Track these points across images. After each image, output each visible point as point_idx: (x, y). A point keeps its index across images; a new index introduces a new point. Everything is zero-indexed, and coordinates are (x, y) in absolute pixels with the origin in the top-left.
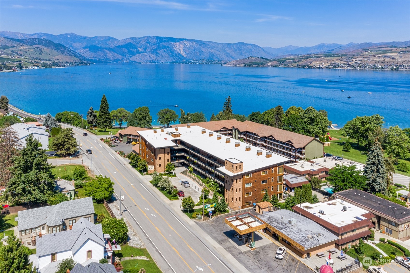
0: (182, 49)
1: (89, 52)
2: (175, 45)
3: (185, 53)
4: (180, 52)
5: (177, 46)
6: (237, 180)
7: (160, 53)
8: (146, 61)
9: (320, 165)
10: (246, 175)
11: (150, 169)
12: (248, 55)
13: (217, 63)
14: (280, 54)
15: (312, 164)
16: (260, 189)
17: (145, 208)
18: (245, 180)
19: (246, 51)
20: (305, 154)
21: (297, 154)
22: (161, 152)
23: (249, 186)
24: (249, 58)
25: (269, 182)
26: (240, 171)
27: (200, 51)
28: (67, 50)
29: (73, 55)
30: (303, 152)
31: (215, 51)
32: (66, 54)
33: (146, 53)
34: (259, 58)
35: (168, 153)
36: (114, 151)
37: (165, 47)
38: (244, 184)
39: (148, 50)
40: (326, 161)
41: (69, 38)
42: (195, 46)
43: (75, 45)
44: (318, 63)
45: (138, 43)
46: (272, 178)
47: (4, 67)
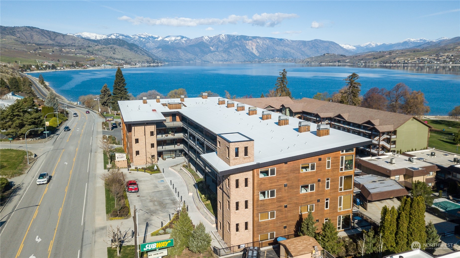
0: (255, 47)
1: (162, 52)
2: (248, 44)
3: (258, 51)
4: (252, 51)
5: (250, 44)
6: (237, 181)
7: (232, 52)
8: (218, 61)
9: (424, 160)
10: (260, 170)
11: (119, 159)
12: (324, 52)
13: (290, 61)
14: (360, 51)
15: (409, 159)
16: (297, 205)
17: (37, 237)
18: (259, 182)
19: (322, 49)
20: (397, 143)
21: (382, 143)
22: (138, 132)
23: (270, 198)
24: (325, 55)
25: (320, 189)
26: (246, 160)
27: (273, 50)
28: (140, 49)
29: (145, 54)
30: (392, 140)
31: (289, 49)
32: (139, 54)
33: (218, 52)
34: (336, 55)
35: (152, 134)
36: (101, 136)
37: (237, 46)
38: (255, 191)
39: (220, 49)
40: (436, 154)
41: (142, 38)
42: (268, 44)
43: (148, 45)
44: (402, 58)
45: (210, 42)
46: (326, 181)
47: (76, 65)
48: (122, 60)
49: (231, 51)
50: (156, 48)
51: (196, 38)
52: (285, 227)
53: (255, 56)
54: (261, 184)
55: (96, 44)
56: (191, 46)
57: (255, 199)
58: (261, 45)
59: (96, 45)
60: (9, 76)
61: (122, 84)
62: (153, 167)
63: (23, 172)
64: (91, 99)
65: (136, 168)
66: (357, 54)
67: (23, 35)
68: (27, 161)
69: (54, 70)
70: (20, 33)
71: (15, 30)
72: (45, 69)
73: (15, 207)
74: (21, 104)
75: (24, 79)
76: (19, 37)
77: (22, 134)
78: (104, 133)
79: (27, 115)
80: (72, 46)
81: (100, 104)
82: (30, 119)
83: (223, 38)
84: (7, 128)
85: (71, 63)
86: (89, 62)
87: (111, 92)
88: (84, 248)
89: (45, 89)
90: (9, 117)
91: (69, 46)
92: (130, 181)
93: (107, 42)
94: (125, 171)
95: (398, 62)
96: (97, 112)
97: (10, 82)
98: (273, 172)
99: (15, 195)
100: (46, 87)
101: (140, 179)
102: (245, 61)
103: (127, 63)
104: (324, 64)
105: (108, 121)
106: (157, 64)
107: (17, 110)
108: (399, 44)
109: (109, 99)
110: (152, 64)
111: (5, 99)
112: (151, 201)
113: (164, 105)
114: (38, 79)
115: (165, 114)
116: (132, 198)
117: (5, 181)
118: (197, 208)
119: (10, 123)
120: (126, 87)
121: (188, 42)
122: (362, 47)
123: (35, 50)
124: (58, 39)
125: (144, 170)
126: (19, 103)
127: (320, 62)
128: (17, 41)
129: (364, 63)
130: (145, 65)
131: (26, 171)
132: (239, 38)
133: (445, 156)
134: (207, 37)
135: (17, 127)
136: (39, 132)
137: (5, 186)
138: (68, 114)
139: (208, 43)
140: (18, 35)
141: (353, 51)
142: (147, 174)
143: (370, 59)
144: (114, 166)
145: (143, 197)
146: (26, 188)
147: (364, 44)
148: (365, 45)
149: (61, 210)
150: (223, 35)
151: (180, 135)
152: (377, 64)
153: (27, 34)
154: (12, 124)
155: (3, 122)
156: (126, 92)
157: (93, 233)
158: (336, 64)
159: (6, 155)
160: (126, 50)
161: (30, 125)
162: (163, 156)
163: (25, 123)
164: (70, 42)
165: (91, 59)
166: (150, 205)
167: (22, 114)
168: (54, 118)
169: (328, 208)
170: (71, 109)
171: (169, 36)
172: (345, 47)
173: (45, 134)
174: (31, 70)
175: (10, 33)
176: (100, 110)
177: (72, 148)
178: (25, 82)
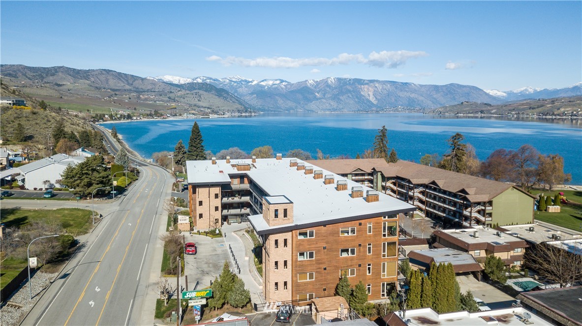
0: (372, 93)
1: (257, 99)
2: (363, 89)
3: (376, 98)
4: (368, 98)
5: (366, 90)
6: (276, 241)
7: (343, 100)
8: (324, 110)
9: (519, 235)
10: (298, 232)
11: (182, 222)
12: (463, 100)
13: (418, 111)
14: (512, 99)
15: (497, 233)
16: (337, 268)
17: (97, 287)
18: (298, 243)
19: (461, 95)
20: (493, 215)
21: (475, 215)
22: (202, 193)
23: (308, 259)
24: (464, 104)
25: (361, 254)
26: (285, 222)
27: (396, 96)
28: (231, 96)
29: (236, 101)
30: (487, 212)
31: (416, 96)
32: (228, 101)
33: (325, 99)
34: (477, 104)
35: (216, 196)
36: (169, 197)
37: (350, 91)
38: (294, 252)
39: (328, 96)
40: (535, 230)
41: (234, 82)
42: (389, 89)
43: (240, 90)
44: (570, 109)
45: (315, 87)
46: (368, 246)
47: (155, 114)
48: (208, 108)
49: (341, 98)
50: (250, 94)
51: (299, 83)
52: (325, 290)
53: (373, 104)
54: (300, 245)
55: (179, 89)
56: (292, 92)
57: (294, 259)
58: (380, 90)
59: (179, 91)
60: (80, 128)
61: (199, 141)
62: (214, 231)
63: (88, 231)
64: (166, 156)
65: (198, 232)
66: (508, 102)
67: (98, 80)
68: (92, 221)
69: (130, 121)
70: (95, 77)
71: (89, 74)
72: (119, 119)
73: (79, 262)
74: (90, 162)
75: (96, 132)
76: (94, 82)
77: (90, 194)
78: (173, 195)
79: (95, 174)
80: (152, 92)
81: (173, 163)
82: (98, 178)
83: (331, 82)
84: (75, 187)
85: (149, 112)
86: (169, 111)
87: (186, 150)
88: (136, 298)
89: (118, 143)
90: (78, 175)
91: (148, 92)
92: (190, 243)
93: (191, 87)
94: (187, 234)
95: (564, 114)
96: (170, 171)
97: (81, 136)
98: (311, 235)
99: (80, 252)
100: (118, 141)
101: (200, 242)
102: (359, 110)
103: (214, 112)
104: (462, 115)
105: (179, 181)
106: (249, 114)
107: (86, 168)
108: (566, 90)
109: (183, 157)
110: (243, 114)
111: (75, 156)
112: (206, 263)
113: (233, 166)
114: (110, 131)
115: (232, 176)
116: (188, 258)
117: (71, 238)
118: (250, 270)
119: (78, 181)
120: (202, 144)
121: (289, 86)
122: (516, 93)
123: (109, 97)
124: (137, 84)
125: (206, 233)
126: (88, 161)
127: (456, 113)
128: (91, 86)
129: (516, 114)
130: (235, 114)
131: (91, 231)
132: (352, 82)
133: (547, 232)
134: (312, 81)
135: (85, 185)
136: (107, 192)
137: (71, 243)
138: (139, 172)
139: (313, 88)
140: (93, 79)
141: (502, 98)
142: (209, 238)
143: (524, 109)
144: (176, 228)
145: (200, 259)
146: (90, 246)
147: (517, 89)
148: (519, 91)
149: (120, 266)
150: (332, 78)
151: (246, 199)
152: (533, 116)
153: (102, 78)
154: (80, 183)
155: (72, 181)
156: (202, 149)
157: (146, 287)
158: (477, 115)
159: (73, 214)
160: (214, 96)
161: (98, 184)
162: (228, 220)
163: (93, 182)
164: (149, 87)
165: (172, 107)
166: (205, 267)
167: (90, 172)
168: (123, 177)
169: (371, 274)
170: (143, 167)
171: (265, 80)
172: (492, 93)
173: (112, 193)
174: (104, 121)
175: (84, 76)
176: (173, 169)
177: (137, 210)
178: (96, 136)
